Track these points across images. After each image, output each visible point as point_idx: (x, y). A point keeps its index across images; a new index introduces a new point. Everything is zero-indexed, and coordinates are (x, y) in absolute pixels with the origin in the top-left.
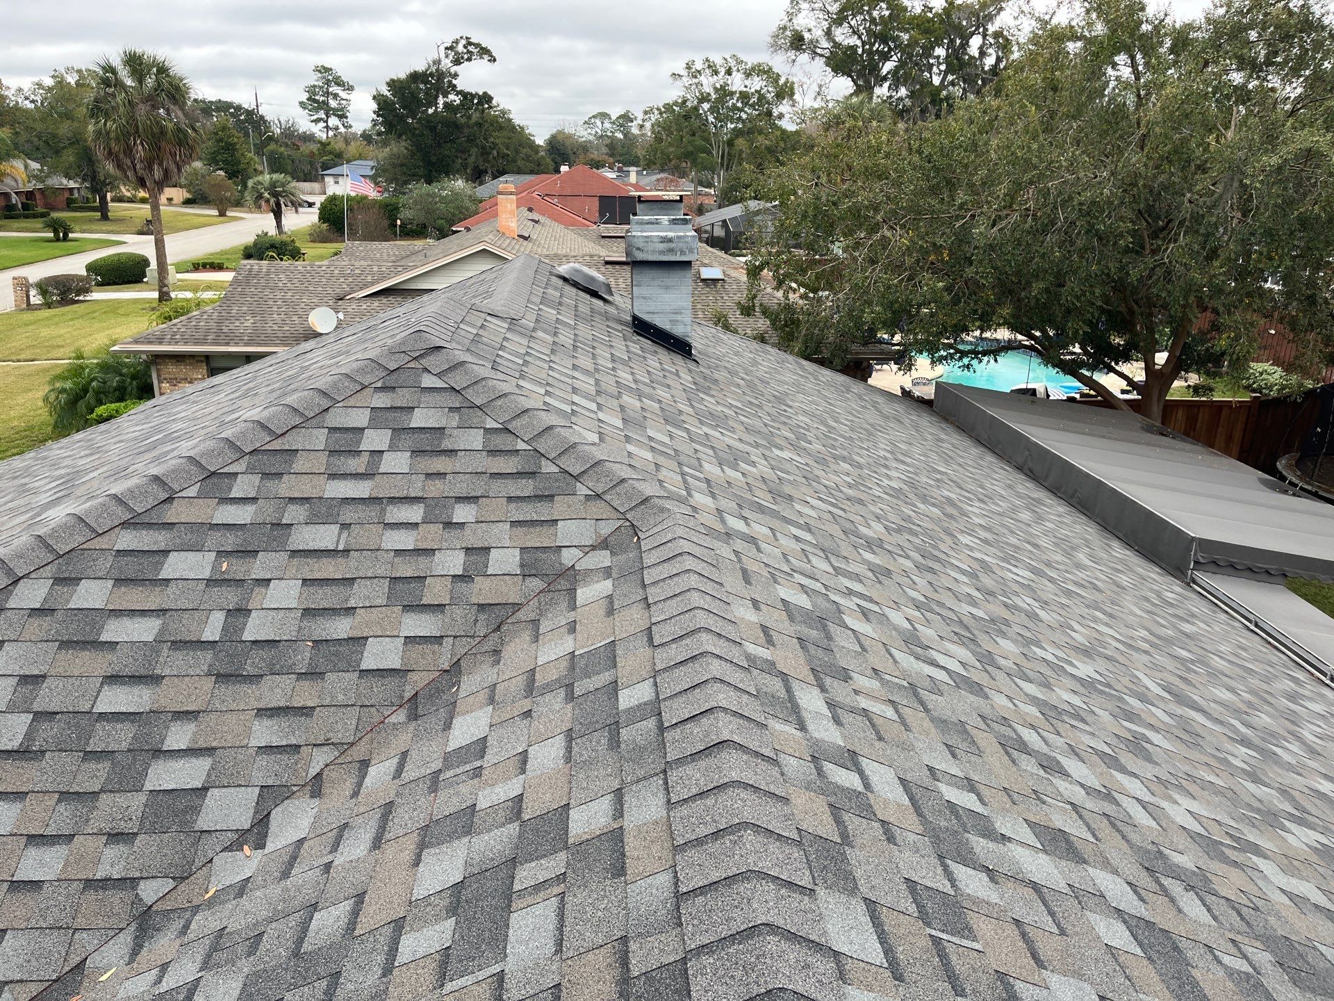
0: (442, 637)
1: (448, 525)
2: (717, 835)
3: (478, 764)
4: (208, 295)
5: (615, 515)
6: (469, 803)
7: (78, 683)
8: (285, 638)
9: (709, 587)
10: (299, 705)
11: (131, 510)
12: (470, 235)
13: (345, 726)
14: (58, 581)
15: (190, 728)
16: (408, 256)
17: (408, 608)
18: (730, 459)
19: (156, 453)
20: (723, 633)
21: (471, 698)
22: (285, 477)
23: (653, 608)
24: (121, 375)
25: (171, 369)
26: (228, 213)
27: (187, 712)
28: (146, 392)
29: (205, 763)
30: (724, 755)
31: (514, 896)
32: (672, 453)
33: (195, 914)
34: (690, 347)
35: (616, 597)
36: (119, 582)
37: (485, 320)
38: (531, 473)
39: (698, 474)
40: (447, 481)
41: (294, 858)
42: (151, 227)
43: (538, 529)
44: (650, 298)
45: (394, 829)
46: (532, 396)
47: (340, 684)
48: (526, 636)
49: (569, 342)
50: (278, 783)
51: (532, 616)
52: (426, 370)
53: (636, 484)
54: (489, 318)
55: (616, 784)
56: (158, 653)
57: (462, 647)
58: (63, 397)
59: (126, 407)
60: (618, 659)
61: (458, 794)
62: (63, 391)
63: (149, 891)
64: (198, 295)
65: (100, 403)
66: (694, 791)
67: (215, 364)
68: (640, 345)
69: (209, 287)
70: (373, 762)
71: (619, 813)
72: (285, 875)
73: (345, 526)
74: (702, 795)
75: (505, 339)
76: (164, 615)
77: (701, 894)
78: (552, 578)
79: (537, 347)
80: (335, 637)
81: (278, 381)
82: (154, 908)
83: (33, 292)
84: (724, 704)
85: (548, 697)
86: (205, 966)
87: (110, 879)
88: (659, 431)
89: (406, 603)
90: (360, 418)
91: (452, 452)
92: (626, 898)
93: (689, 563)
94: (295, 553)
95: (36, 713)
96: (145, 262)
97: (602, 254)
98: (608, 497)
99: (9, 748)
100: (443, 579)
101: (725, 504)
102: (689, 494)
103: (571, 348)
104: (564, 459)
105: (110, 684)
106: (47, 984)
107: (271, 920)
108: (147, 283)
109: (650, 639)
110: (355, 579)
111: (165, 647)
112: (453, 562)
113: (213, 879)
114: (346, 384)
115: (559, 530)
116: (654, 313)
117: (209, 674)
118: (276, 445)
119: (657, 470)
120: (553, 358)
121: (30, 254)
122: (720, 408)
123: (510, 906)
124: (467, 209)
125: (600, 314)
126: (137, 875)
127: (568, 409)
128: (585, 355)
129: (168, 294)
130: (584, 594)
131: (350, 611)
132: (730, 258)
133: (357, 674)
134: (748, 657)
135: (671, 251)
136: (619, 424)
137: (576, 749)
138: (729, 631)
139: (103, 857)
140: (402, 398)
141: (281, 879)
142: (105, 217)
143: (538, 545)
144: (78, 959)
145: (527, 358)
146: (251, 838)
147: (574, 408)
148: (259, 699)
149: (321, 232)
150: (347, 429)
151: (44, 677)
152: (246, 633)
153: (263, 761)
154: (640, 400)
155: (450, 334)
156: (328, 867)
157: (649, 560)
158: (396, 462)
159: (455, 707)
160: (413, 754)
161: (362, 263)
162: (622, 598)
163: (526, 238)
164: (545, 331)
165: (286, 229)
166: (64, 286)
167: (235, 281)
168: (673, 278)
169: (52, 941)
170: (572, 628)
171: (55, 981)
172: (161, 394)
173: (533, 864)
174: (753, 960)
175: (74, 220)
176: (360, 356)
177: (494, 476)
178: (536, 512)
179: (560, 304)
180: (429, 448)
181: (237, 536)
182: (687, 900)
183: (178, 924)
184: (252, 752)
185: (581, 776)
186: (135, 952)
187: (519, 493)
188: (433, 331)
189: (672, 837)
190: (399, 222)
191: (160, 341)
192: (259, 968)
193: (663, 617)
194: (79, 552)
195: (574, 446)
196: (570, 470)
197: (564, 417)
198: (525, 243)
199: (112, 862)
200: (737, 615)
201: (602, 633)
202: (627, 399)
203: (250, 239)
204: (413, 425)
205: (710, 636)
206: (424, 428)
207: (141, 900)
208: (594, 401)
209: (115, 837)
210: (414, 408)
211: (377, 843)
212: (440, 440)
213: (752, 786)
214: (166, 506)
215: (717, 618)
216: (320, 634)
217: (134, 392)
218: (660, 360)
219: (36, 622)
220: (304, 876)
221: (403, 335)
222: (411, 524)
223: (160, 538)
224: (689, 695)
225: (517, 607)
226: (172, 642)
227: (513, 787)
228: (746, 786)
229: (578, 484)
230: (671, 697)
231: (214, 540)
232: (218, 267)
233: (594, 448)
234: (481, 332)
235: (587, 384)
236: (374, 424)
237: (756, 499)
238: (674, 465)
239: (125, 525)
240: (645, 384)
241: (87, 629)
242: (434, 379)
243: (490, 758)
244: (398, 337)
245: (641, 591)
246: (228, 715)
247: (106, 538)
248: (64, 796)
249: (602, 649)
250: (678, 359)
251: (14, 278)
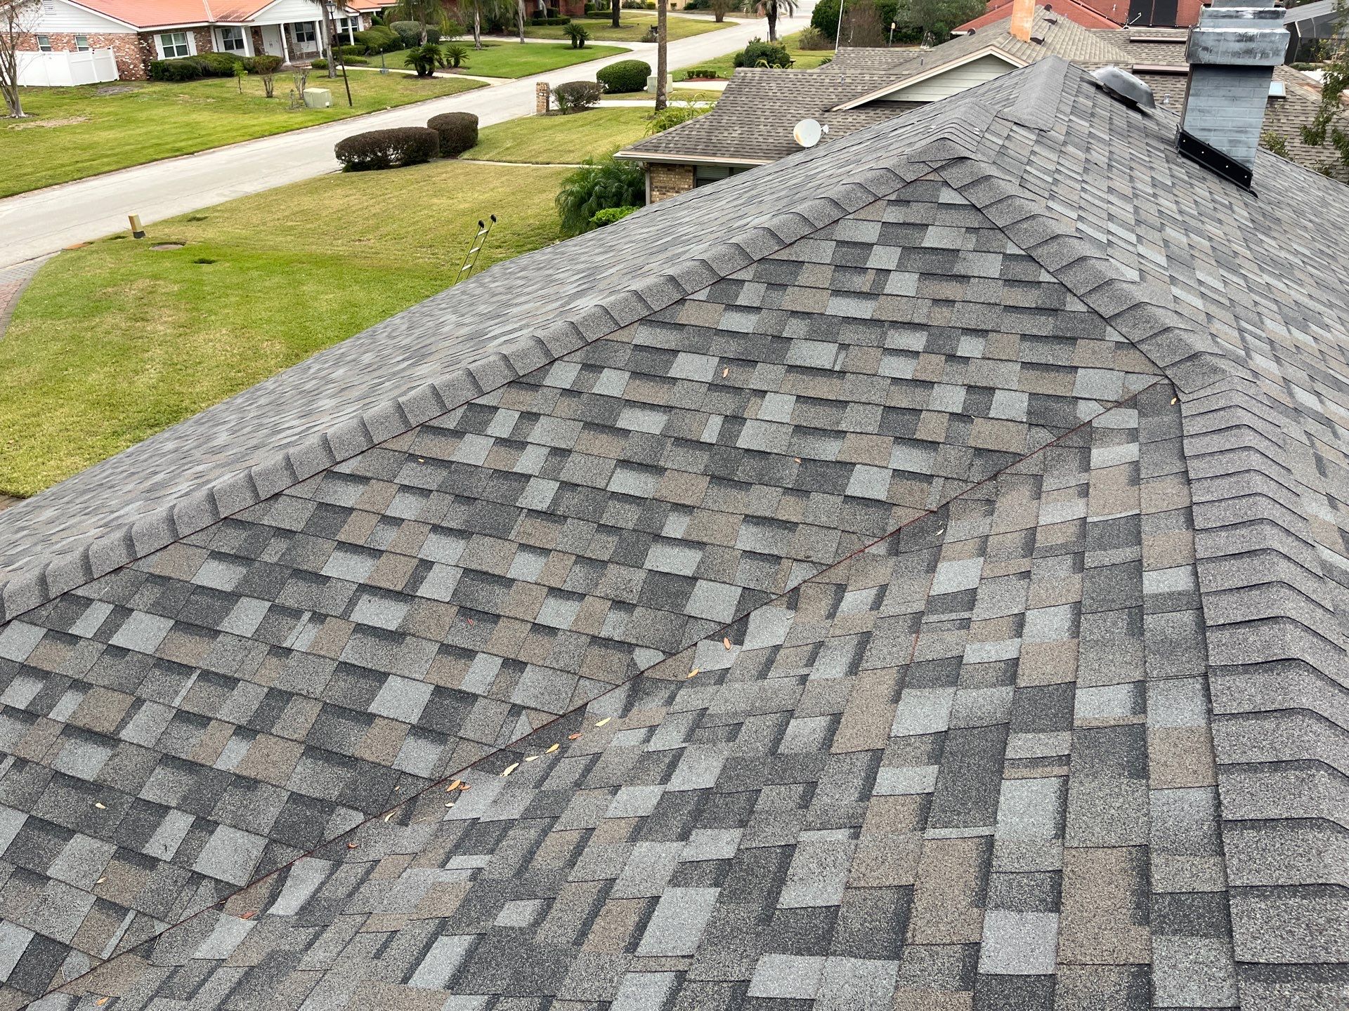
0: (933, 476)
1: (952, 357)
2: (1277, 765)
3: (966, 615)
4: (700, 105)
5: (1152, 369)
6: (955, 653)
7: (596, 461)
8: (776, 451)
9: (1273, 471)
10: (784, 518)
11: (649, 308)
12: (974, 38)
13: (825, 548)
14: (587, 367)
15: (686, 520)
16: (901, 64)
17: (899, 440)
18: (1299, 318)
19: (669, 254)
20: (1292, 530)
21: (959, 546)
22: (790, 289)
23: (1195, 485)
24: (620, 181)
25: (663, 178)
26: (725, 19)
27: (684, 506)
28: (638, 199)
29: (695, 556)
30: (1292, 674)
31: (1007, 763)
32: (1227, 303)
33: (679, 689)
34: (1250, 175)
35: (1143, 465)
36: (635, 375)
37: (1011, 130)
38: (1052, 310)
39: (1259, 332)
40: (956, 310)
41: (770, 662)
42: (656, 34)
43: (1053, 374)
44: (1209, 112)
45: (873, 658)
46: (1063, 220)
47: (823, 506)
48: (1025, 491)
49: (1102, 161)
50: (759, 588)
51: (1035, 470)
52: (946, 183)
53: (1184, 336)
54: (1015, 128)
55: (1137, 675)
56: (663, 446)
57: (953, 490)
58: (571, 198)
59: (621, 212)
60: (1143, 536)
61: (942, 641)
62: (571, 193)
63: (644, 658)
64: (692, 103)
65: (601, 207)
66: (1247, 707)
67: (701, 174)
68: (1186, 169)
69: (703, 96)
70: (850, 588)
71: (1141, 706)
72: (763, 675)
73: (844, 346)
74: (1257, 714)
75: (1033, 152)
76: (670, 411)
77: (1253, 828)
78: (1062, 432)
79: (1067, 164)
80: (823, 458)
81: (783, 189)
82: (646, 674)
83: (552, 98)
84: (1292, 614)
85: (1050, 561)
86: (689, 738)
87: (611, 640)
88: (1210, 274)
89: (898, 435)
90: (869, 233)
91: (964, 278)
92: (1149, 804)
93: (1249, 439)
94: (792, 368)
95: (562, 482)
96: (646, 70)
97: (1130, 61)
98: (1144, 347)
99: (539, 508)
100: (940, 415)
101: (1291, 372)
102: (1248, 354)
103: (1106, 167)
104: (1094, 296)
105: (622, 467)
106: (555, 717)
107: (749, 714)
108: (646, 91)
109: (1190, 521)
110: (849, 402)
111: (669, 442)
112: (954, 399)
113: (696, 661)
114: (859, 194)
115: (1078, 379)
116: (1209, 130)
117: (704, 474)
118: (783, 255)
119: (1209, 322)
120: (1085, 177)
121: (551, 61)
122: (1283, 254)
123: (1003, 772)
124: (972, 9)
125: (1138, 129)
126: (634, 641)
127: (1103, 238)
128: (1122, 178)
129: (664, 102)
130: (1099, 455)
131: (841, 434)
132: (1294, 71)
133: (841, 498)
134: (1323, 564)
135: (1249, 52)
136: (1162, 261)
137: (1084, 625)
138: (1298, 527)
139: (607, 620)
140: (914, 214)
141: (758, 678)
142: (616, 25)
143: (1050, 392)
144: (580, 703)
145: (1057, 176)
146: (732, 632)
147: (1110, 237)
148: (747, 506)
149: (811, 38)
150: (855, 244)
151: (570, 451)
152: (740, 441)
153: (746, 564)
154: (1187, 235)
155: (976, 144)
156: (804, 679)
157: (1190, 427)
158: (904, 284)
159: (941, 550)
160: (893, 589)
161: (852, 71)
162: (1151, 467)
163: (1039, 42)
164: (1076, 146)
165: (777, 36)
166: (578, 93)
167: (729, 90)
168: (1243, 88)
169: (561, 681)
170: (1084, 491)
171: (562, 716)
172: (652, 202)
173: (1030, 736)
174: (1322, 921)
175: (589, 26)
176: (873, 165)
177: (1009, 308)
178: (1053, 355)
179: (1093, 115)
180: (939, 271)
181: (739, 344)
182: (1232, 829)
183: (665, 694)
184: (738, 553)
185: (1091, 655)
186: (627, 709)
187: (1035, 332)
188: (957, 140)
189: (1213, 752)
190: (893, 26)
191: (656, 149)
192: (737, 755)
193: (1209, 498)
194: (604, 342)
195: (1111, 282)
196: (1101, 310)
197: (1098, 248)
198: (1038, 47)
199: (614, 625)
200: (1309, 511)
201: (1123, 504)
202: (1171, 233)
203: (742, 46)
204: (926, 244)
205: (1275, 531)
206: (937, 249)
207: (635, 664)
208: (1133, 231)
209: (619, 604)
210: (927, 225)
211: (854, 668)
212: (953, 263)
213: (1327, 719)
214: (679, 307)
215: (1284, 510)
216: (809, 453)
217: (629, 198)
218: (1209, 189)
219: (566, 401)
220: (780, 681)
221: (924, 143)
222: (912, 352)
223: (672, 338)
224: (1245, 595)
225: (1018, 457)
226: (676, 438)
227: (1008, 649)
228: (1321, 718)
229: (1109, 328)
230: (1216, 593)
231: (718, 344)
232: (708, 75)
233: (1133, 287)
234: (1007, 143)
235: (1124, 210)
236: (884, 241)
237: (1332, 372)
238: (1229, 317)
239: (643, 321)
240: (1192, 216)
241: (607, 414)
242: (954, 194)
243: (979, 612)
244: (917, 146)
245: (1179, 463)
246: (718, 516)
247: (626, 331)
248: (580, 559)
249: (1122, 522)
250: (1232, 190)
251: (538, 84)
